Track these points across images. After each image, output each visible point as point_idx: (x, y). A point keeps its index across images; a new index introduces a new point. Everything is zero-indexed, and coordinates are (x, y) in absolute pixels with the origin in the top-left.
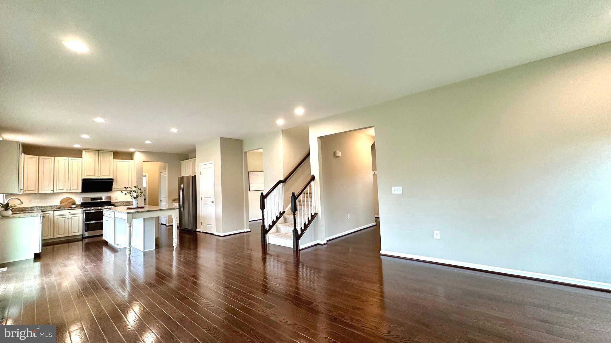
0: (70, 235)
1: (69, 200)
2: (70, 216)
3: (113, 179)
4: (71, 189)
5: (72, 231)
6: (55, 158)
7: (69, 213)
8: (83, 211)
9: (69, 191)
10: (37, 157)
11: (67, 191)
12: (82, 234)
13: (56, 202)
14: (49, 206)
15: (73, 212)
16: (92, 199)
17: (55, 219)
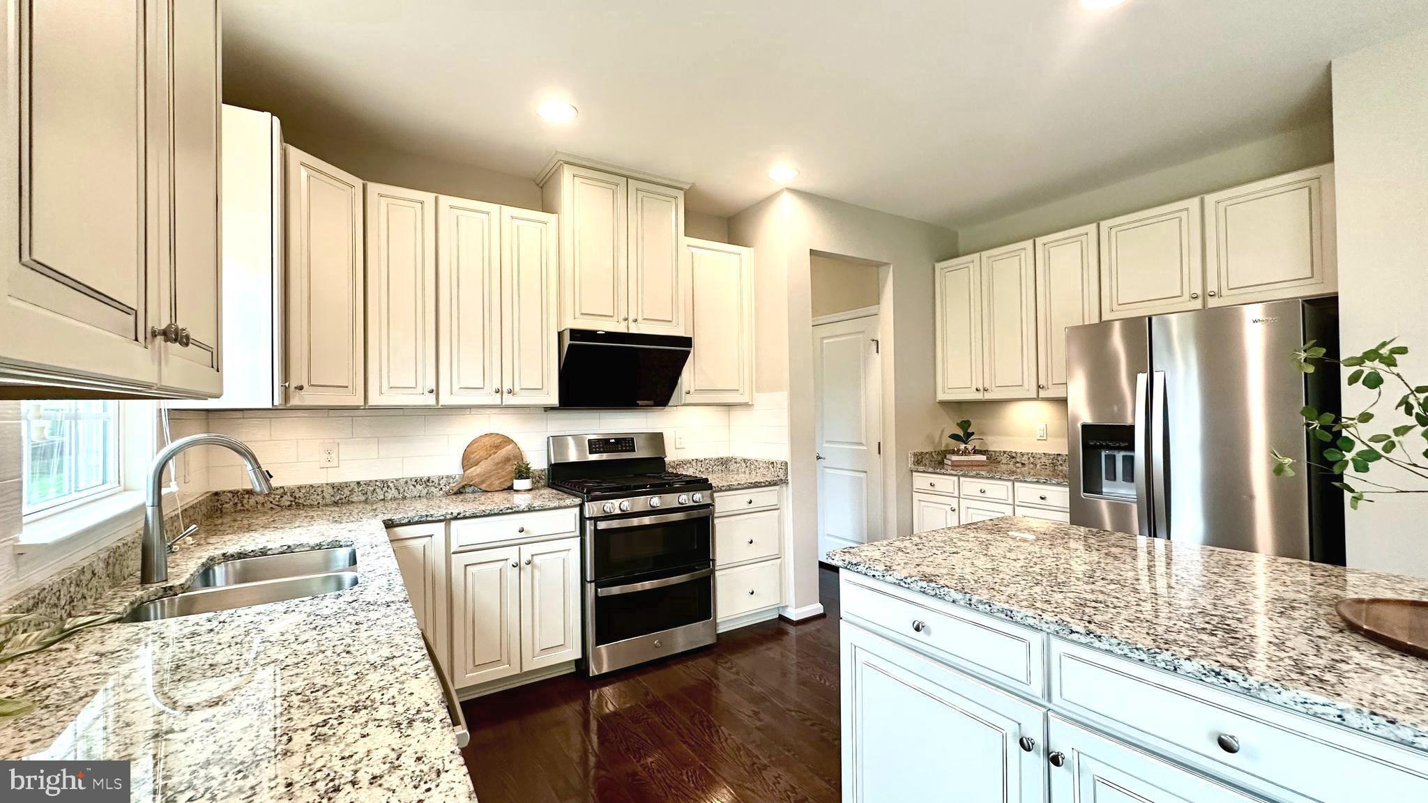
0: (524, 670)
1: (497, 447)
2: (527, 552)
3: (687, 342)
4: (517, 389)
5: (537, 642)
6: (442, 198)
7: (522, 530)
8: (582, 519)
9: (509, 400)
10: (358, 182)
11: (496, 400)
12: (579, 656)
13: (444, 453)
14: (417, 481)
16: (595, 446)
17: (457, 572)
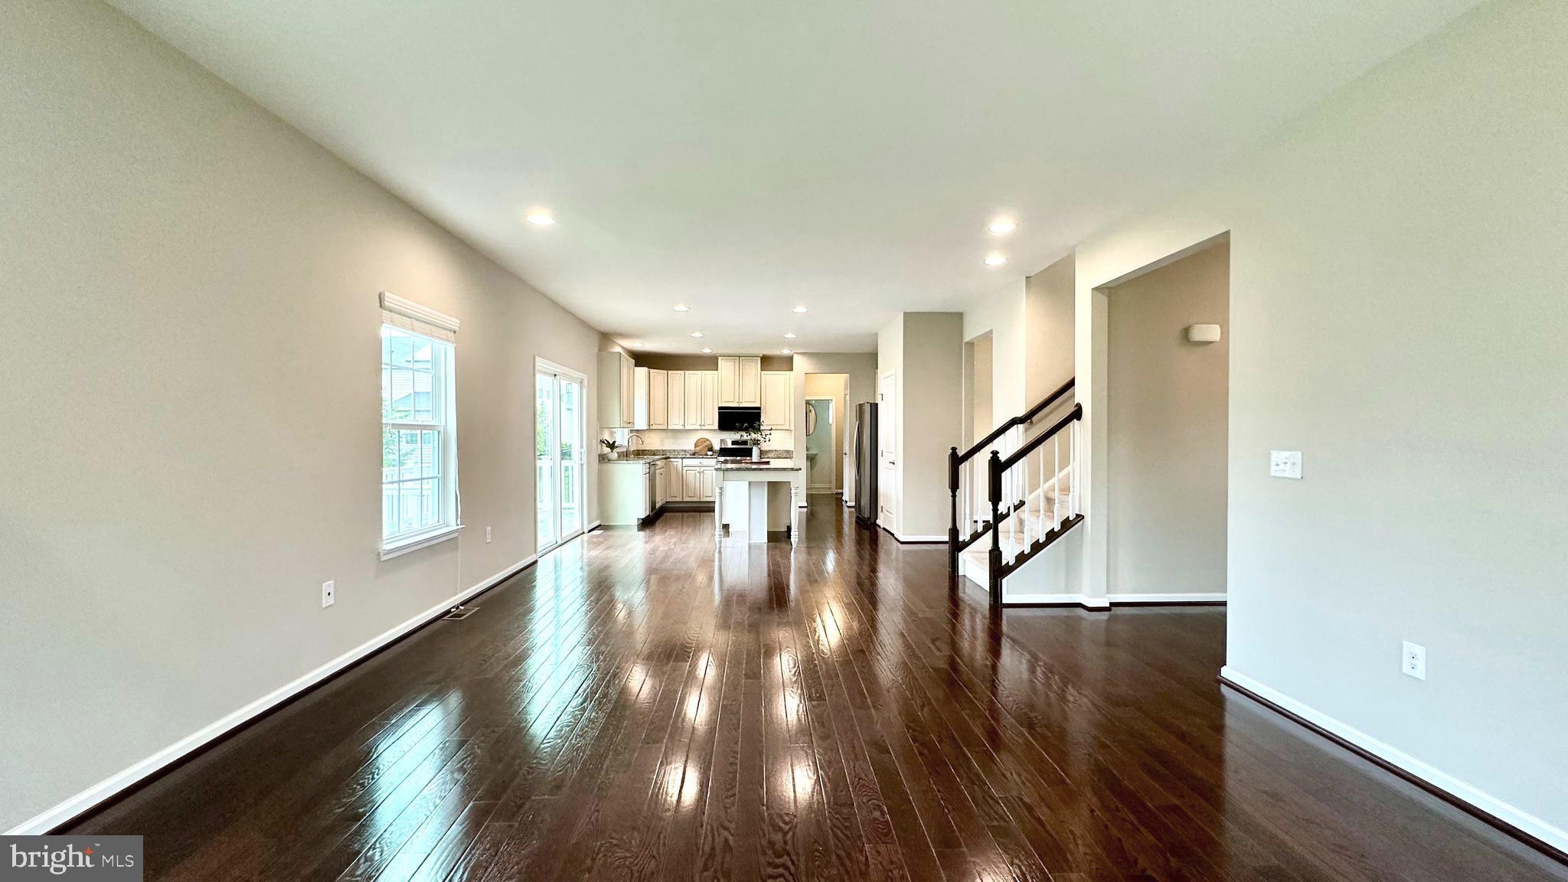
0: (700, 501)
1: (704, 442)
2: (702, 469)
3: (759, 408)
4: (707, 424)
5: (704, 493)
6: (686, 372)
7: (700, 463)
9: (703, 428)
10: (666, 372)
11: (700, 428)
13: (689, 444)
14: (683, 451)
15: (705, 462)
16: (734, 443)
17: (684, 471)
